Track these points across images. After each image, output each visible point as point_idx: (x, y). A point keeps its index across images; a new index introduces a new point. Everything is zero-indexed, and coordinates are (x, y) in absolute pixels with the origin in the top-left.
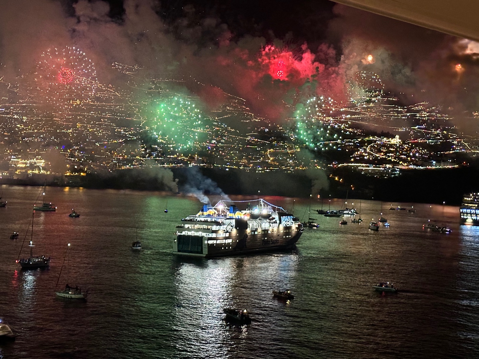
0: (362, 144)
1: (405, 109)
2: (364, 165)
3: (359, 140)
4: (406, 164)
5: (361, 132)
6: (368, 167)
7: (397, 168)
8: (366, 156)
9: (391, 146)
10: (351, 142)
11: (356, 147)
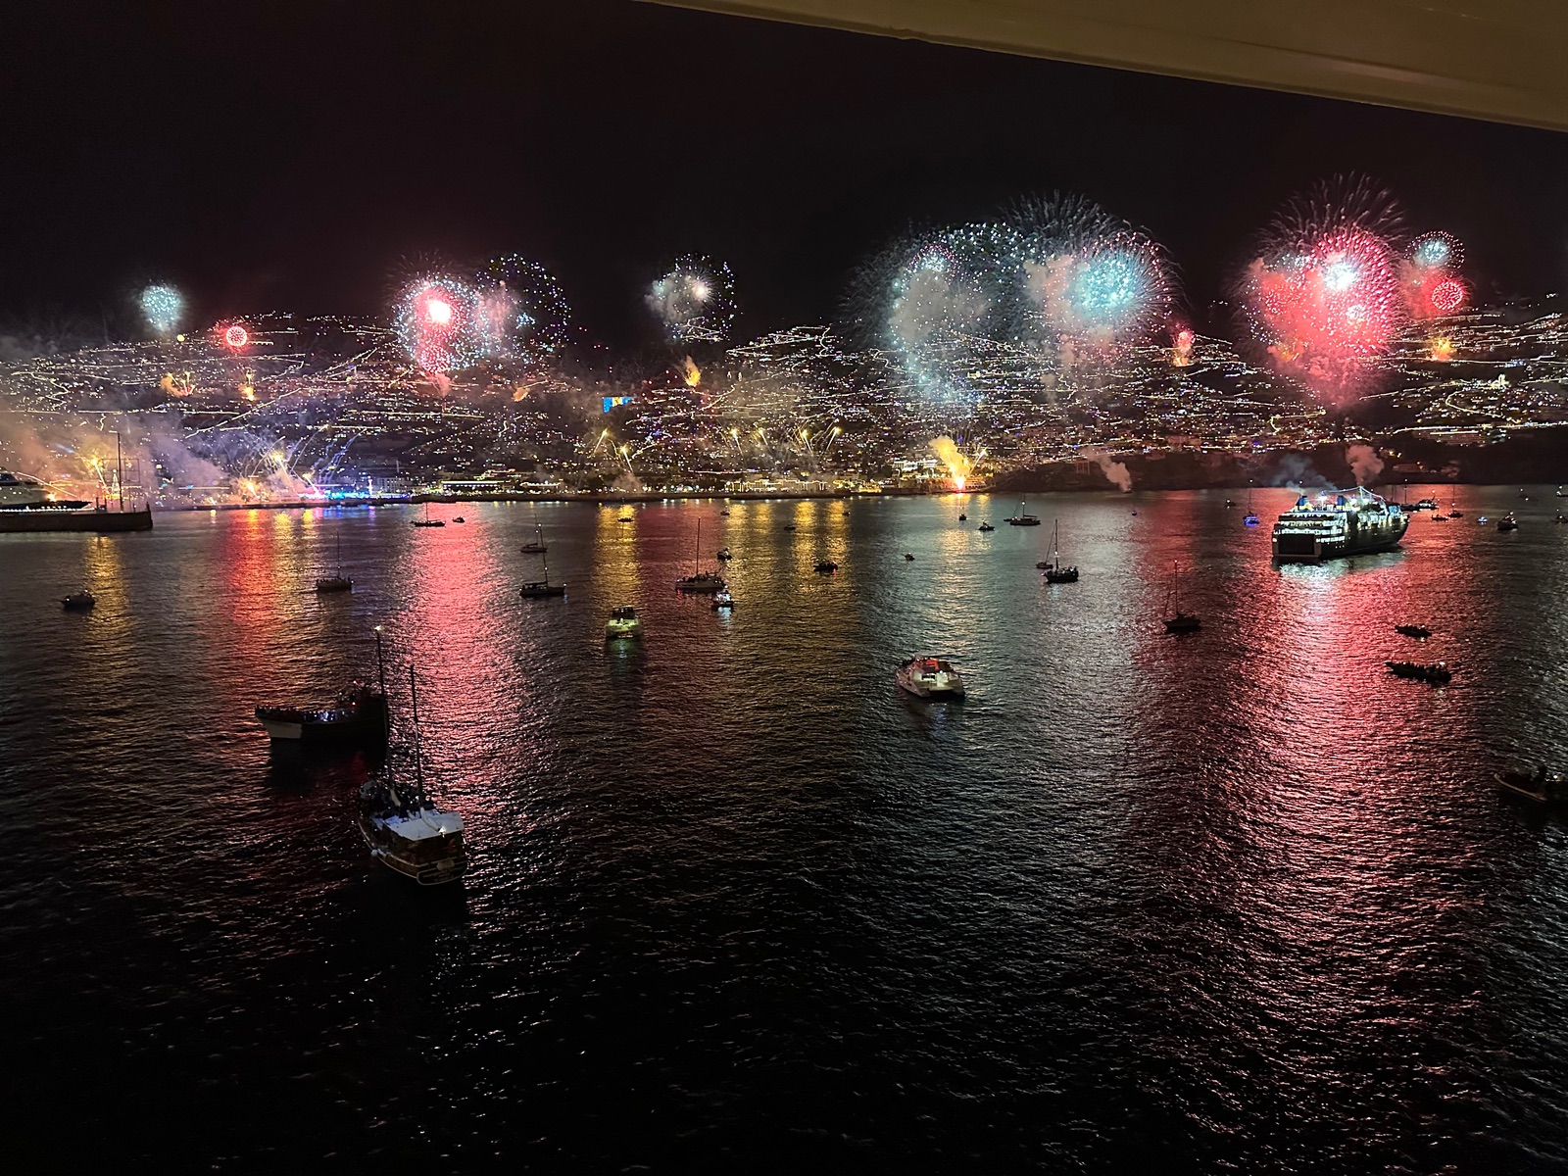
0: (1437, 394)
1: (1517, 329)
2: (1441, 428)
3: (1432, 388)
4: (1518, 421)
5: (1435, 375)
6: (1449, 430)
7: (1503, 429)
8: (1445, 413)
9: (1491, 393)
10: (1417, 393)
11: (1426, 401)
